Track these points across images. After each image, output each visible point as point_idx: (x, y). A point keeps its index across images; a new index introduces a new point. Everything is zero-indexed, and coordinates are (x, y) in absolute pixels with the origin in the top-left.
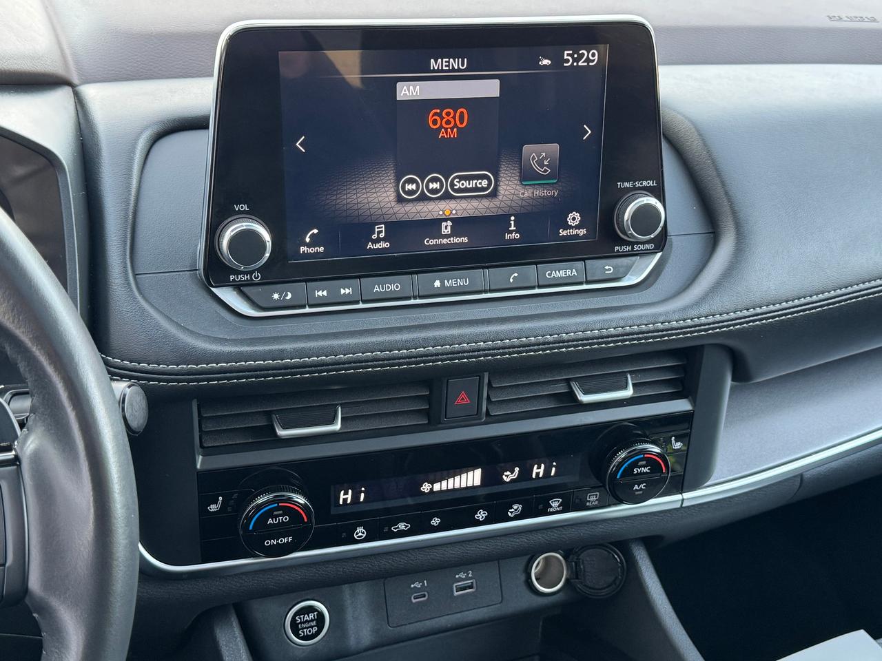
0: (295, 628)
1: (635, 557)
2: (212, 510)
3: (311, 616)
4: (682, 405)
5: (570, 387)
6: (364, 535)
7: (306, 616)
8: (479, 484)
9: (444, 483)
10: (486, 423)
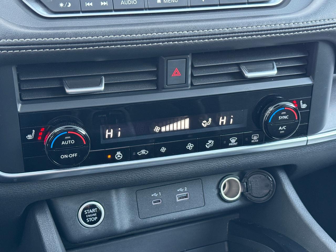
0: (84, 217)
1: (280, 178)
2: (29, 139)
3: (94, 210)
4: (306, 81)
5: (240, 69)
6: (121, 157)
7: (90, 210)
8: (188, 128)
9: (168, 127)
10: (191, 89)
